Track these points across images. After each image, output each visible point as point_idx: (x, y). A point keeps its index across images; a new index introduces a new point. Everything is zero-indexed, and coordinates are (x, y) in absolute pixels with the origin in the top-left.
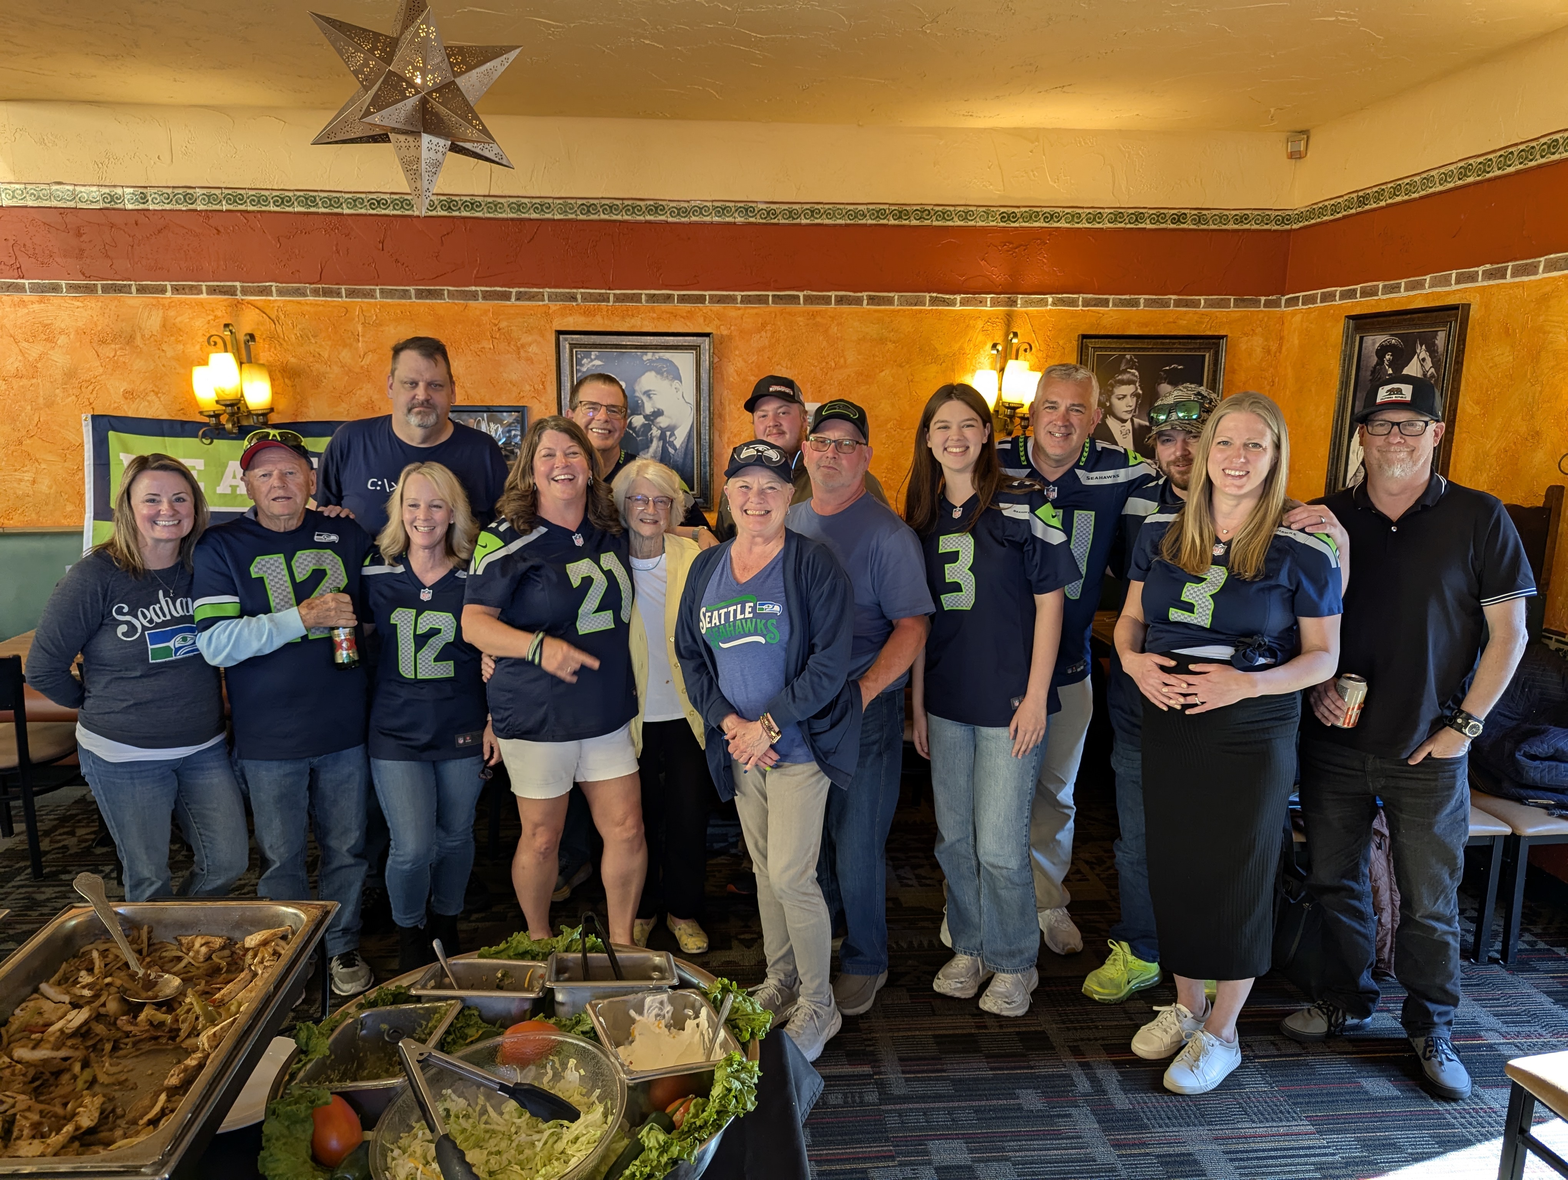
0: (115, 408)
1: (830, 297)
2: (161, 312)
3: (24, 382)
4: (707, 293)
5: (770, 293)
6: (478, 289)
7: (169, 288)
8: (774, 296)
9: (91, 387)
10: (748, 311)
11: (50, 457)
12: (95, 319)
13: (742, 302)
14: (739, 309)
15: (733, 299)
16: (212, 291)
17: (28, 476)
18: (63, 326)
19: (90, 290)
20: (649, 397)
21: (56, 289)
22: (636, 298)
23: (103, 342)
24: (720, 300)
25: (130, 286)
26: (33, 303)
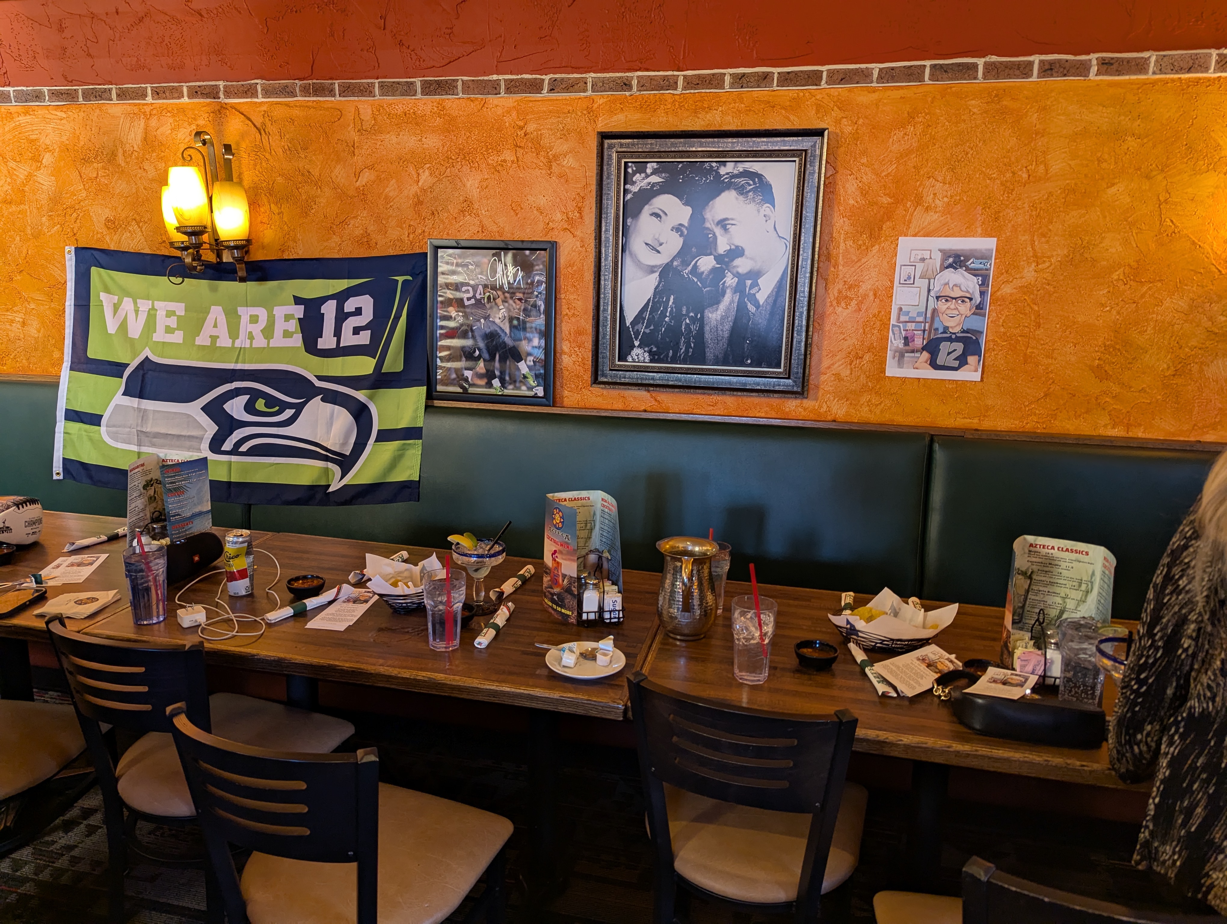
0: (98, 240)
1: (1031, 63)
2: (142, 123)
3: (14, 208)
4: (824, 68)
5: (928, 63)
6: (501, 77)
7: (149, 91)
8: (933, 67)
9: (75, 215)
10: (889, 93)
11: (38, 296)
12: (78, 132)
13: (880, 79)
14: (874, 90)
15: (866, 76)
16: (194, 93)
17: (19, 318)
18: (48, 142)
19: (71, 96)
20: (725, 229)
21: (38, 96)
22: (716, 82)
23: (86, 160)
24: (844, 78)
25: (110, 90)
26: (19, 114)
